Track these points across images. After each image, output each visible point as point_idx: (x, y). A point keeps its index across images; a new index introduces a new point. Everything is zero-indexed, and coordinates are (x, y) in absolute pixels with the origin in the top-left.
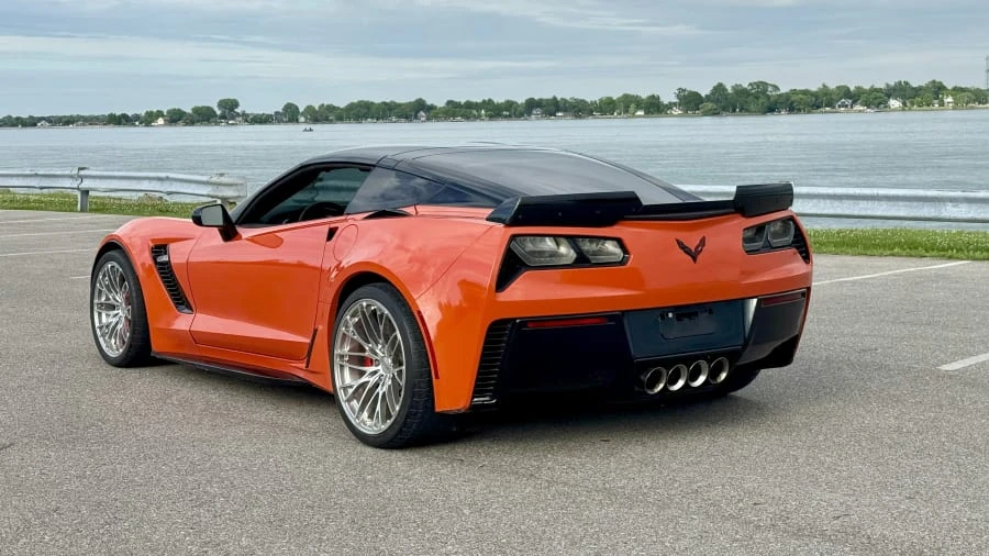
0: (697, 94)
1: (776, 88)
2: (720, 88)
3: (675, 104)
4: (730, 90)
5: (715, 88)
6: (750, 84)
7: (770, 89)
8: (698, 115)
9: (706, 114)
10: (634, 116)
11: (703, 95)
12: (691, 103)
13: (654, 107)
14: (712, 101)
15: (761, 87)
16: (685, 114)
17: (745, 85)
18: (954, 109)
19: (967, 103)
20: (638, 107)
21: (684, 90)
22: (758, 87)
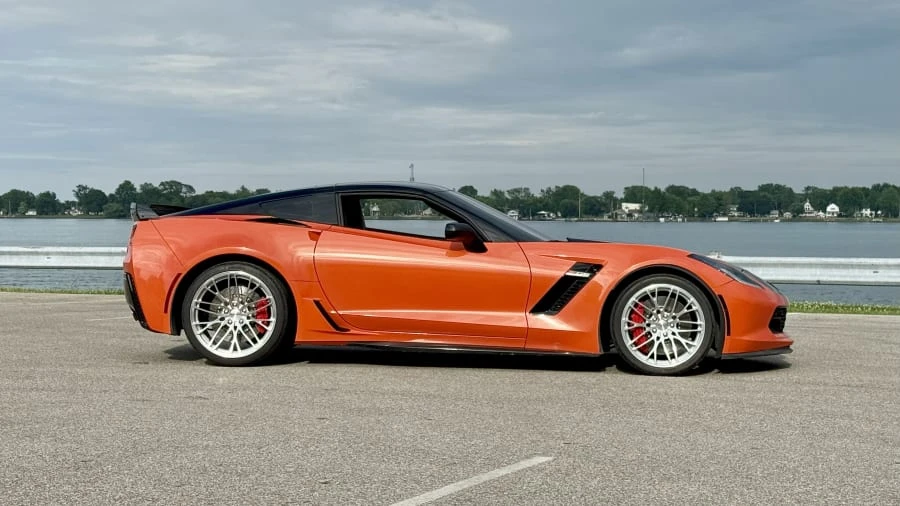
0: (99, 193)
1: (191, 189)
2: (126, 187)
3: (73, 203)
4: (138, 190)
5: (121, 187)
6: (162, 184)
7: (184, 190)
8: (102, 217)
9: (110, 216)
10: (23, 216)
11: (107, 194)
12: (93, 203)
13: (48, 206)
14: (118, 202)
15: (174, 186)
16: (86, 216)
17: (156, 184)
18: (380, 218)
19: (394, 212)
20: (30, 206)
21: (85, 188)
22: (172, 188)
